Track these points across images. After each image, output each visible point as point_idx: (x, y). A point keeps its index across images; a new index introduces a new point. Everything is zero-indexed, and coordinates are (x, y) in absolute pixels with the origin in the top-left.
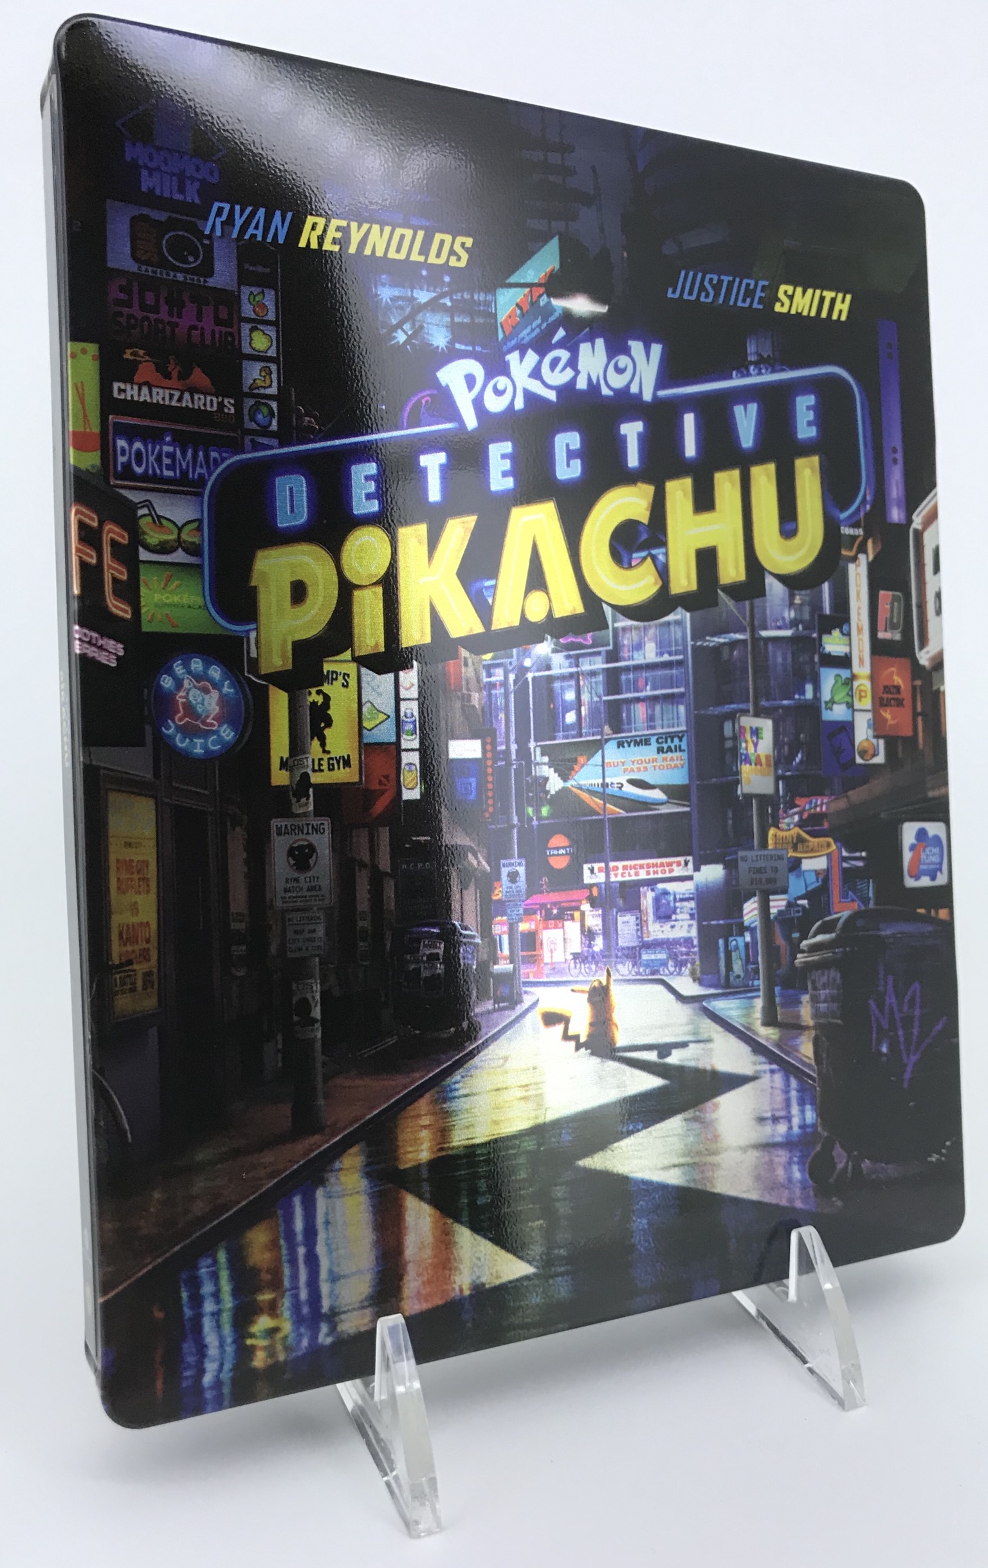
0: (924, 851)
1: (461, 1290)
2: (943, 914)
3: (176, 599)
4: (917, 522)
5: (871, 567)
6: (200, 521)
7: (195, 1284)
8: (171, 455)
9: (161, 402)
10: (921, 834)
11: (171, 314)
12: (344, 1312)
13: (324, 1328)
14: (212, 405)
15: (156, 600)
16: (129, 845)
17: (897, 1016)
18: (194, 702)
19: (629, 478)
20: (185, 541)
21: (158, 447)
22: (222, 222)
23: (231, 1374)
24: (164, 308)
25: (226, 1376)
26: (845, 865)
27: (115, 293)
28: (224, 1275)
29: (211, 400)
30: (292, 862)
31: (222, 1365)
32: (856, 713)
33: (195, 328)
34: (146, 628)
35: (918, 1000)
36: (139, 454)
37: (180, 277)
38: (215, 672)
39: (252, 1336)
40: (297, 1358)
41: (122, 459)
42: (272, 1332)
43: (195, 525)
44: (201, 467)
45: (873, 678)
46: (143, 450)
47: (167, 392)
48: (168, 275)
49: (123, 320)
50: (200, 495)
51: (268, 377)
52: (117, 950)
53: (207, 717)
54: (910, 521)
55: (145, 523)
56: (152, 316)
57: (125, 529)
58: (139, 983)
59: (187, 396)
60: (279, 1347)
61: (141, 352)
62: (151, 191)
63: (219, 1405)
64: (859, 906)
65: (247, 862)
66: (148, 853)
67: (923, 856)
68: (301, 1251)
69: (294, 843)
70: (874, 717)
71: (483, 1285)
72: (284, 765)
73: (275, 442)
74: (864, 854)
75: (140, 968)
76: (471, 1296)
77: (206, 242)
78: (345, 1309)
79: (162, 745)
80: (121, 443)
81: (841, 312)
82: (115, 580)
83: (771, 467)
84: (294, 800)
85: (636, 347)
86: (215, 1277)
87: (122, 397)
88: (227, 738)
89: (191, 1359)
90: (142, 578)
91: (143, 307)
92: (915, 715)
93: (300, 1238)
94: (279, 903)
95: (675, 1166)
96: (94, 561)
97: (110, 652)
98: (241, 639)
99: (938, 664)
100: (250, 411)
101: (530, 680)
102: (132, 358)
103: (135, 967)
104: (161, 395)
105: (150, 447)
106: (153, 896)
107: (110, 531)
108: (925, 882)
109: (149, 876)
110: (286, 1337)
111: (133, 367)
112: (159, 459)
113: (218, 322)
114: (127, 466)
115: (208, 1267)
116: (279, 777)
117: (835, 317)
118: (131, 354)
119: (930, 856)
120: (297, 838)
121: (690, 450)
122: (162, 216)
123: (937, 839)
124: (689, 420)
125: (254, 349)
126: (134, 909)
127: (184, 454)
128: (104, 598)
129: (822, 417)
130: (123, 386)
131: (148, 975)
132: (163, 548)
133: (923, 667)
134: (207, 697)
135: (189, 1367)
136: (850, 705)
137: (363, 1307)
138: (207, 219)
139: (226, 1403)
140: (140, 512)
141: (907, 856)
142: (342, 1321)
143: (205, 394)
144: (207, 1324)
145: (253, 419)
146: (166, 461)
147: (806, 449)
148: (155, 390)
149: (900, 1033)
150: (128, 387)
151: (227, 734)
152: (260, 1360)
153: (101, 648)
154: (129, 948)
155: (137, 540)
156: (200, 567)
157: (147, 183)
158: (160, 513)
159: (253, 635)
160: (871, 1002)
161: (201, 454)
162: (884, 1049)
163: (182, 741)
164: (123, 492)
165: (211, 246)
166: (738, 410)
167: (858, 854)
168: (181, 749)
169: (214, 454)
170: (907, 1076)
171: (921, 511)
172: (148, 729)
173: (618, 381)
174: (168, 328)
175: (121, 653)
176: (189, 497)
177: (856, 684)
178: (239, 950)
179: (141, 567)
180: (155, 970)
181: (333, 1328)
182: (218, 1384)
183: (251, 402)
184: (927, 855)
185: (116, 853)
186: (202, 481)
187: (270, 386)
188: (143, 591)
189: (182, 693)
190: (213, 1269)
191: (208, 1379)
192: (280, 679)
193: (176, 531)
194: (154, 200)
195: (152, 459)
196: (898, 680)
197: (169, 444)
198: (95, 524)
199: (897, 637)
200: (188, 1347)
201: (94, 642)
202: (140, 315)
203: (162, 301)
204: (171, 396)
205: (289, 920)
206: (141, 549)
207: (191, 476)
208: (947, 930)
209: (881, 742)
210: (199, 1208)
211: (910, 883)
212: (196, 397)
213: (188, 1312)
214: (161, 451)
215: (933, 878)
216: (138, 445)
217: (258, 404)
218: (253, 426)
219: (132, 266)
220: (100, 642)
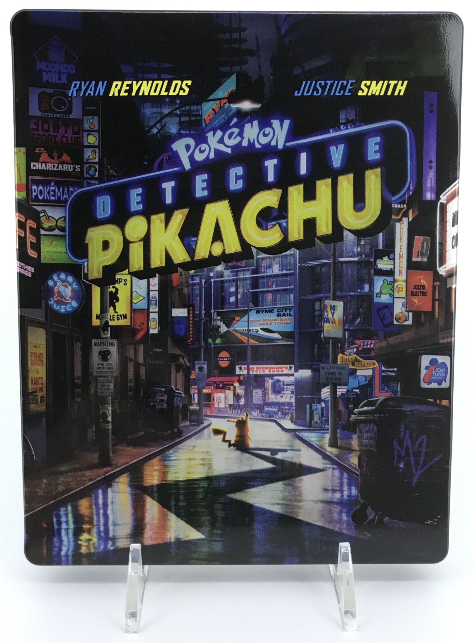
0: (435, 370)
1: (170, 539)
2: (445, 402)
3: (55, 249)
4: (443, 199)
5: (410, 224)
6: (65, 217)
7: (59, 517)
8: (54, 191)
9: (50, 169)
10: (433, 362)
11: (54, 132)
12: (119, 539)
13: (110, 543)
14: (71, 169)
15: (47, 250)
16: (35, 347)
17: (411, 451)
18: (61, 291)
19: (268, 187)
20: (59, 226)
21: (48, 188)
22: (76, 90)
23: (72, 553)
24: (52, 130)
25: (70, 553)
26: (383, 374)
27: (32, 126)
28: (70, 515)
29: (71, 167)
30: (101, 357)
31: (69, 549)
32: (395, 299)
33: (64, 136)
34: (43, 261)
35: (424, 444)
36: (41, 191)
37: (58, 116)
38: (70, 279)
39: (81, 540)
40: (99, 552)
41: (34, 194)
42: (89, 540)
43: (63, 219)
44: (66, 195)
45: (407, 281)
46: (43, 190)
47: (52, 165)
48: (53, 115)
49: (35, 136)
50: (65, 206)
51: (94, 155)
52: (31, 387)
53: (67, 297)
54: (438, 198)
55: (43, 219)
56: (47, 134)
57: (35, 222)
58: (39, 401)
59: (60, 165)
60: (92, 547)
61: (42, 149)
62: (47, 81)
63: (67, 564)
64: (390, 394)
65: (82, 356)
66: (43, 350)
67: (434, 372)
68: (101, 511)
69: (102, 349)
70: (406, 300)
71: (181, 539)
72: (98, 317)
73: (97, 182)
74: (395, 369)
75: (40, 394)
76: (175, 543)
77: (70, 99)
78: (119, 537)
79: (49, 308)
80: (34, 187)
81: (400, 91)
82: (31, 243)
83: (351, 176)
84: (102, 332)
85: (276, 123)
86: (67, 515)
87: (35, 168)
88: (75, 306)
89: (57, 544)
90: (41, 241)
91: (43, 130)
92: (434, 300)
93: (101, 506)
94: (95, 373)
95: (277, 504)
96: (23, 235)
97: (29, 271)
98: (81, 265)
99: (452, 274)
100: (86, 170)
101: (213, 282)
102: (39, 152)
103: (38, 394)
104: (50, 167)
105: (45, 188)
106: (44, 368)
107: (29, 223)
108: (434, 385)
109: (43, 359)
110: (94, 543)
111: (39, 155)
112: (49, 193)
113: (74, 133)
114: (36, 196)
115: (64, 511)
116: (96, 322)
117: (396, 94)
118: (38, 150)
119: (439, 373)
120: (103, 347)
121: (303, 170)
122: (51, 91)
123: (444, 365)
124: (303, 156)
125: (89, 143)
126: (37, 372)
127: (59, 190)
128: (27, 249)
129: (384, 148)
130: (35, 164)
131: (42, 397)
132: (50, 229)
133: (442, 276)
134: (66, 289)
135: (56, 547)
136: (392, 296)
137: (127, 538)
138: (70, 89)
139: (70, 563)
140: (41, 215)
141: (423, 372)
142: (117, 542)
143: (68, 164)
144: (63, 532)
145: (87, 173)
146: (52, 193)
147: (373, 165)
148: (47, 164)
149: (412, 459)
150: (37, 164)
151: (75, 304)
152: (83, 550)
153: (25, 269)
154: (35, 386)
155: (40, 226)
156: (65, 236)
157: (45, 77)
158: (49, 215)
159: (86, 264)
160: (395, 443)
161: (66, 189)
162: (401, 466)
163: (56, 307)
164: (35, 207)
165: (71, 101)
166: (333, 149)
167: (392, 369)
168: (55, 309)
169: (71, 189)
170: (415, 480)
171: (446, 193)
172: (43, 302)
173: (264, 140)
174: (53, 138)
175: (33, 271)
176: (61, 208)
177: (396, 284)
178: (78, 391)
179: (42, 237)
180: (45, 396)
181: (114, 544)
182: (67, 556)
183: (87, 166)
184: (437, 373)
185: (31, 349)
186: (66, 200)
187: (95, 158)
188: (42, 246)
189: (57, 288)
190: (66, 512)
191: (63, 553)
192: (96, 282)
193: (55, 222)
194: (48, 85)
195: (46, 193)
196: (423, 282)
197: (53, 186)
198: (24, 220)
199: (425, 260)
200: (56, 540)
201: (23, 267)
202: (42, 133)
203: (51, 126)
204: (54, 166)
205: (99, 380)
206: (41, 230)
207: (61, 199)
208: (448, 412)
209: (411, 314)
210: (61, 488)
211: (424, 385)
212: (64, 165)
213: (56, 527)
214: (50, 189)
215: (440, 384)
216: (41, 188)
217: (90, 167)
218: (88, 176)
219: (39, 114)
220: (25, 267)
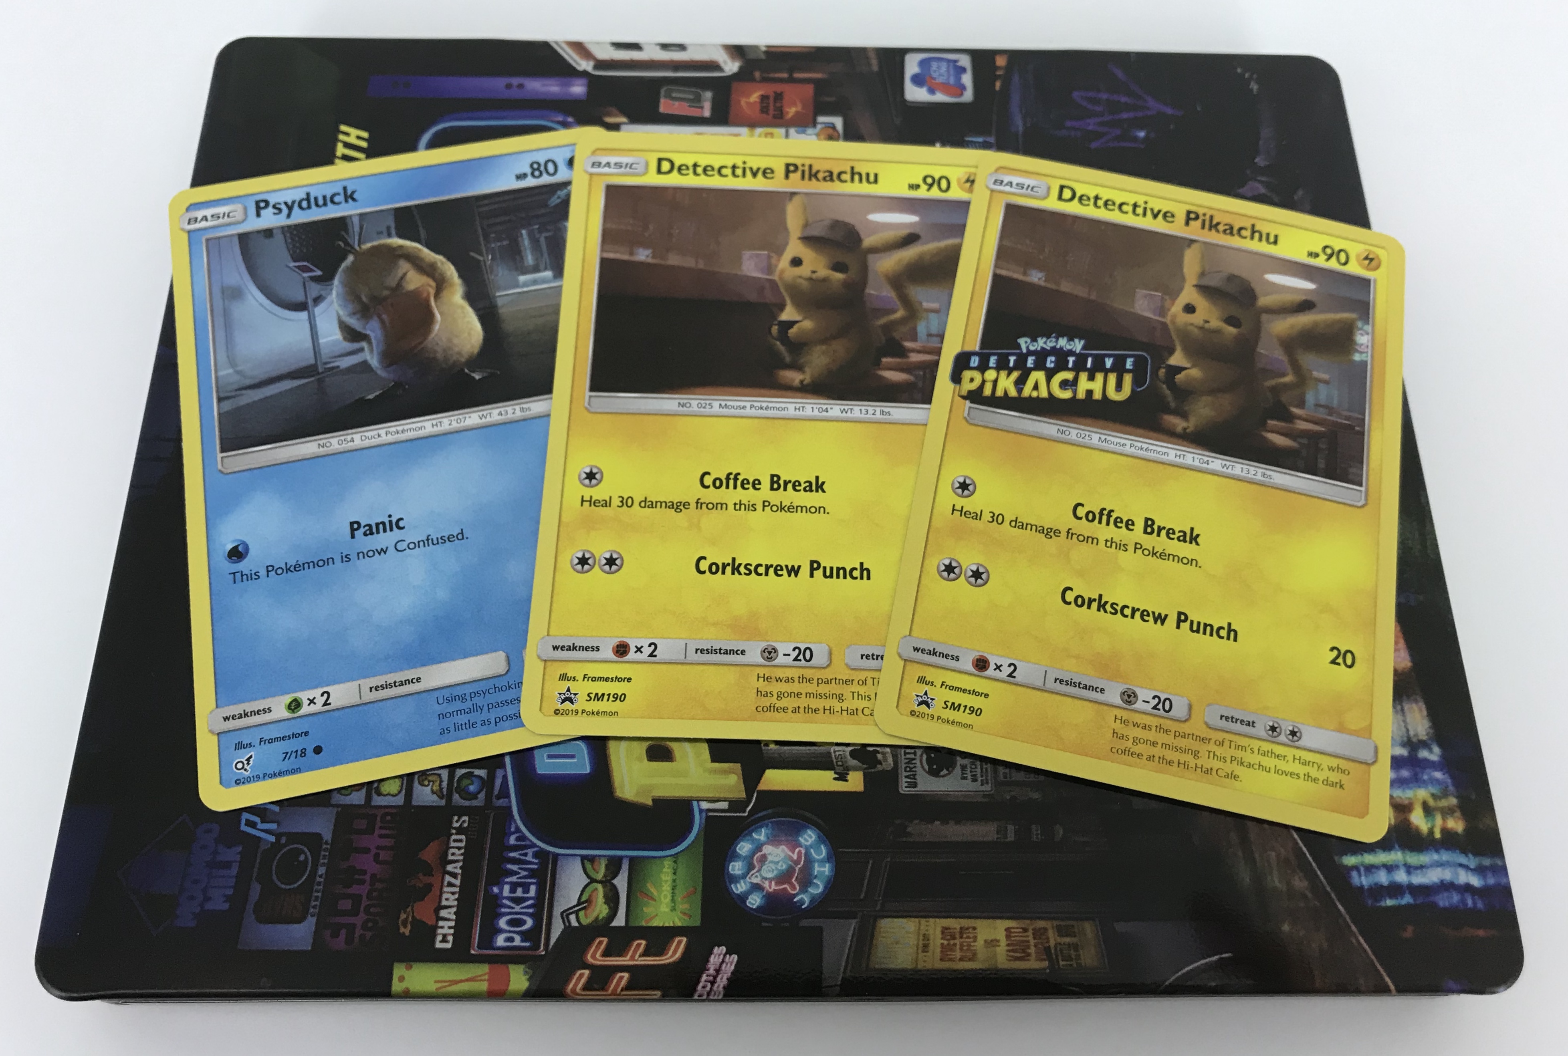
0: (934, 79)
2: (1001, 61)
3: (667, 888)
4: (585, 65)
5: (635, 122)
6: (583, 858)
7: (1379, 891)
8: (514, 887)
9: (457, 896)
10: (918, 80)
11: (363, 882)
12: (1408, 730)
13: (1423, 754)
14: (461, 841)
15: (667, 910)
16: (925, 948)
17: (1107, 118)
18: (775, 872)
20: (605, 876)
21: (506, 902)
22: (262, 822)
23: (1470, 856)
24: (355, 889)
25: (1472, 862)
27: (340, 943)
28: (1369, 859)
29: (455, 841)
30: (945, 772)
31: (1461, 865)
33: (377, 855)
34: (696, 922)
35: (1091, 94)
36: (511, 923)
37: (322, 870)
38: (744, 848)
39: (1431, 832)
40: (1454, 785)
41: (518, 941)
42: (1428, 810)
43: (588, 866)
44: (526, 855)
45: (752, 126)
46: (509, 917)
47: (446, 889)
48: (319, 883)
49: (369, 934)
50: (556, 856)
51: (430, 778)
52: (1034, 964)
53: (791, 858)
54: (585, 74)
55: (586, 919)
56: (365, 902)
57: (593, 940)
58: (1067, 940)
59: (450, 868)
60: (1444, 803)
61: (403, 916)
62: (228, 898)
63: (1503, 870)
65: (945, 822)
66: (935, 927)
67: (941, 80)
69: (923, 767)
70: (794, 127)
72: (842, 777)
73: (499, 773)
75: (1053, 939)
77: (283, 840)
78: (1404, 729)
79: (820, 907)
80: (500, 941)
81: (359, 137)
82: (645, 954)
84: (879, 768)
86: (1370, 869)
87: (450, 938)
88: (814, 837)
89: (1456, 898)
90: (644, 924)
91: (355, 912)
92: (792, 80)
94: (987, 788)
96: (626, 975)
97: (723, 961)
98: (708, 817)
99: (737, 51)
100: (464, 799)
102: (409, 927)
103: (1052, 943)
104: (449, 896)
105: (503, 910)
106: (979, 923)
107: (593, 957)
108: (967, 79)
109: (958, 927)
110: (1433, 795)
111: (417, 924)
112: (518, 901)
113: (370, 830)
114: (525, 935)
115: (1360, 876)
116: (855, 782)
117: (364, 144)
118: (405, 927)
119: (940, 72)
120: (918, 764)
122: (256, 890)
123: (923, 63)
125: (400, 792)
126: (992, 943)
127: (513, 873)
128: (664, 965)
130: (439, 938)
131: (1061, 931)
132: (612, 899)
133: (741, 68)
134: (770, 858)
135: (1463, 901)
137: (1402, 710)
138: (259, 839)
139: (1499, 863)
140: (574, 923)
141: (940, 97)
143: (448, 848)
144: (1418, 879)
145: (474, 796)
146: (519, 893)
148: (444, 903)
149: (1125, 116)
150: (440, 931)
152: (1456, 825)
153: (718, 971)
154: (1032, 950)
155: (602, 928)
156: (632, 859)
157: (219, 904)
158: (575, 902)
159: (705, 805)
160: (1093, 144)
161: (512, 855)
162: (1142, 134)
163: (817, 886)
164: (553, 941)
165: (289, 835)
168: (825, 887)
169: (512, 840)
170: (1169, 111)
171: (575, 61)
172: (805, 923)
174: (379, 885)
175: (723, 949)
176: (559, 869)
178: (1036, 833)
179: (632, 924)
180: (1055, 923)
181: (1424, 744)
182: (1480, 870)
183: (456, 797)
184: (940, 75)
185: (932, 961)
186: (541, 855)
187: (439, 775)
188: (656, 923)
189: (766, 885)
190: (1362, 869)
191: (1475, 881)
192: (751, 778)
193: (595, 885)
194: (238, 897)
195: (517, 909)
196: (755, 97)
197: (501, 890)
198: (587, 972)
199: (708, 95)
200: (1443, 901)
201: (711, 978)
202: (362, 916)
203: (350, 891)
204: (450, 885)
205: (1005, 777)
206: (614, 924)
207: (536, 867)
208: (1018, 57)
209: (821, 119)
210: (1300, 883)
212: (450, 858)
213: (1407, 899)
214: (508, 898)
215: (963, 70)
216: (502, 923)
217: (459, 790)
218: (482, 796)
219: (310, 923)
220: (712, 971)
